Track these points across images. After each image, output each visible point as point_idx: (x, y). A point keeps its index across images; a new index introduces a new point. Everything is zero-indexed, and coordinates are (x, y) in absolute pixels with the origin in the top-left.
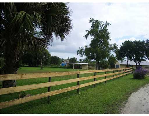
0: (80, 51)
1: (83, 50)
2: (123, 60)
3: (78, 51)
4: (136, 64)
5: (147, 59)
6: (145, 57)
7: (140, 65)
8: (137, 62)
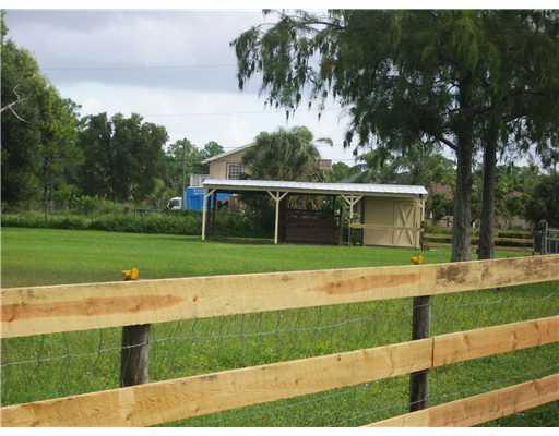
0: (270, 41)
1: (302, 26)
3: (243, 44)
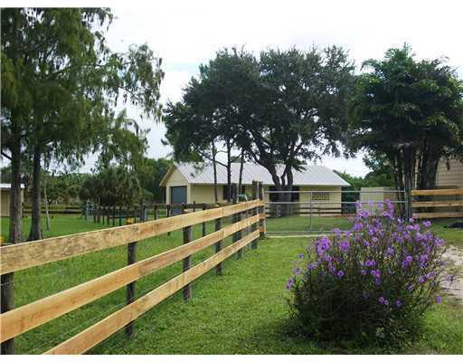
2: (207, 161)
4: (275, 178)
5: (326, 151)
6: (316, 143)
7: (296, 182)
8: (280, 169)
